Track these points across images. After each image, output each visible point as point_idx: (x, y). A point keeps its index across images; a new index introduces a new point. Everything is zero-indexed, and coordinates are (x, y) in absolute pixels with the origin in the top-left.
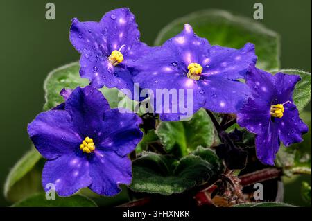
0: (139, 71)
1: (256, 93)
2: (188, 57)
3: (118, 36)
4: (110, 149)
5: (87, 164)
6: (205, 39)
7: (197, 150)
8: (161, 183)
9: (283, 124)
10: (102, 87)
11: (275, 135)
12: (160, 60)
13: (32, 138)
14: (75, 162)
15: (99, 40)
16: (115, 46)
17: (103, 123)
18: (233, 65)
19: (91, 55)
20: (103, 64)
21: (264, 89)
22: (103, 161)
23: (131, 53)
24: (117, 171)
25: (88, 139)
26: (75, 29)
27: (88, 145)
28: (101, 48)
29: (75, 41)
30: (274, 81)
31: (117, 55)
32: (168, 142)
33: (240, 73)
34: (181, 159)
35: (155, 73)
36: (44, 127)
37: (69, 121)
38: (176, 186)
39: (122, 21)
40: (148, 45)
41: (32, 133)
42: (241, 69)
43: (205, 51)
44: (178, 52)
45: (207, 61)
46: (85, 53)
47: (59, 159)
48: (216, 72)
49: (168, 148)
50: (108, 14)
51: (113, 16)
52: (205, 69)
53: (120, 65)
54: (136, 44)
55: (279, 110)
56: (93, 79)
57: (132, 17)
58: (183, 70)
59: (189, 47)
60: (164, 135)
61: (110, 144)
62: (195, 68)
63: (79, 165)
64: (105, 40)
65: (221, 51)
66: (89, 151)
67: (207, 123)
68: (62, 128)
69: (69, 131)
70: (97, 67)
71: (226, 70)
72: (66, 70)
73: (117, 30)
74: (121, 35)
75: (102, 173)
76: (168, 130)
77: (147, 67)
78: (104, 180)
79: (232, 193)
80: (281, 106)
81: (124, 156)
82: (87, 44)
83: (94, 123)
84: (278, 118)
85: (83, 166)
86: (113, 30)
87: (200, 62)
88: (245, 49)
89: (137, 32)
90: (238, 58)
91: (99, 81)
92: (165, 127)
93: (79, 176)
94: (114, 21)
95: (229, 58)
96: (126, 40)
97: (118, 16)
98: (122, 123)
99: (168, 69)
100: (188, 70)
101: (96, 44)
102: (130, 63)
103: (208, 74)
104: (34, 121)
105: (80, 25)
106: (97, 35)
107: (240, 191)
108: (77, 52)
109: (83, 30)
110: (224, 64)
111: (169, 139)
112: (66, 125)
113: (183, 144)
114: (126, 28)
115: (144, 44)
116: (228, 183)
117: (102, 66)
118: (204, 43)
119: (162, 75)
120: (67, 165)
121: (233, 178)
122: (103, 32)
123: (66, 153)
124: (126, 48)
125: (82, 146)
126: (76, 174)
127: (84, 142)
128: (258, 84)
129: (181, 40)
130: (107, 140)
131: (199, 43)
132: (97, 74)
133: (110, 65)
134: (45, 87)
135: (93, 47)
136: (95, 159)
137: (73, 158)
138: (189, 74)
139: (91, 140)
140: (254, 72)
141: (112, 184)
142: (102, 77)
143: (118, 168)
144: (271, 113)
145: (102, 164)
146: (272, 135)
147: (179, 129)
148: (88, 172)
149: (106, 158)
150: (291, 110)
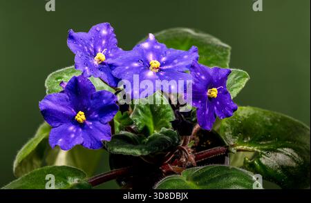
0: (116, 66)
1: (197, 80)
2: (151, 57)
3: (101, 43)
4: (96, 119)
5: (80, 130)
6: (163, 44)
7: (161, 131)
8: (132, 148)
9: (218, 103)
10: (90, 76)
11: (211, 110)
12: (131, 59)
13: (42, 112)
14: (71, 128)
15: (88, 45)
16: (99, 50)
17: (91, 102)
18: (182, 61)
19: (82, 55)
20: (91, 61)
21: (203, 77)
22: (91, 127)
23: (111, 55)
24: (101, 133)
25: (80, 112)
26: (71, 37)
27: (81, 116)
28: (89, 51)
29: (71, 45)
30: (211, 72)
31: (101, 56)
32: (140, 124)
33: (187, 67)
34: (149, 137)
35: (127, 68)
36: (50, 104)
37: (67, 100)
38: (143, 150)
39: (104, 32)
40: (124, 50)
41: (42, 108)
42: (187, 64)
43: (163, 52)
44: (144, 53)
45: (164, 59)
46: (78, 54)
47: (61, 126)
48: (170, 67)
49: (140, 129)
50: (94, 27)
51: (98, 29)
52: (162, 65)
53: (103, 63)
54: (115, 49)
55: (214, 92)
56: (84, 71)
57: (112, 29)
58: (147, 66)
59: (152, 50)
60: (137, 119)
61: (96, 116)
62: (155, 63)
63: (75, 131)
64: (92, 46)
65: (174, 52)
66: (82, 121)
67: (169, 111)
68: (63, 105)
69: (67, 107)
70: (87, 63)
71: (177, 65)
72: (62, 73)
73: (101, 39)
74: (104, 42)
75: (90, 135)
76: (139, 115)
77: (121, 64)
78: (92, 139)
79: (187, 159)
80: (215, 89)
81: (106, 124)
82: (80, 48)
83: (85, 102)
84: (213, 97)
85: (77, 131)
86: (97, 39)
87: (159, 60)
88: (191, 50)
89: (115, 40)
90: (186, 57)
91: (88, 73)
92: (137, 113)
93: (75, 138)
94: (99, 32)
95: (179, 57)
96: (107, 46)
97: (101, 28)
98: (104, 101)
99: (136, 65)
100: (150, 65)
101: (86, 48)
102: (110, 61)
103: (164, 68)
104: (43, 101)
105: (75, 34)
106: (87, 42)
107: (192, 158)
108: (73, 53)
109: (77, 38)
110: (176, 61)
111: (140, 122)
112: (65, 103)
113: (151, 126)
114: (107, 37)
115: (121, 49)
116: (184, 152)
117: (90, 63)
118: (162, 47)
119: (132, 69)
120: (66, 130)
121: (187, 149)
122: (91, 40)
123: (65, 122)
124: (107, 51)
125: (76, 117)
126: (73, 136)
127: (78, 115)
128: (199, 74)
129: (146, 45)
130: (94, 113)
131: (159, 47)
132: (87, 68)
133: (96, 63)
134: (46, 85)
135: (84, 50)
136: (85, 126)
137: (70, 126)
138: (151, 68)
139: (83, 113)
140: (196, 66)
141: (97, 141)
142: (91, 70)
143: (101, 131)
144: (208, 94)
145: (91, 130)
146: (209, 109)
147: (148, 116)
148: (81, 135)
149: (93, 125)
150: (224, 93)
